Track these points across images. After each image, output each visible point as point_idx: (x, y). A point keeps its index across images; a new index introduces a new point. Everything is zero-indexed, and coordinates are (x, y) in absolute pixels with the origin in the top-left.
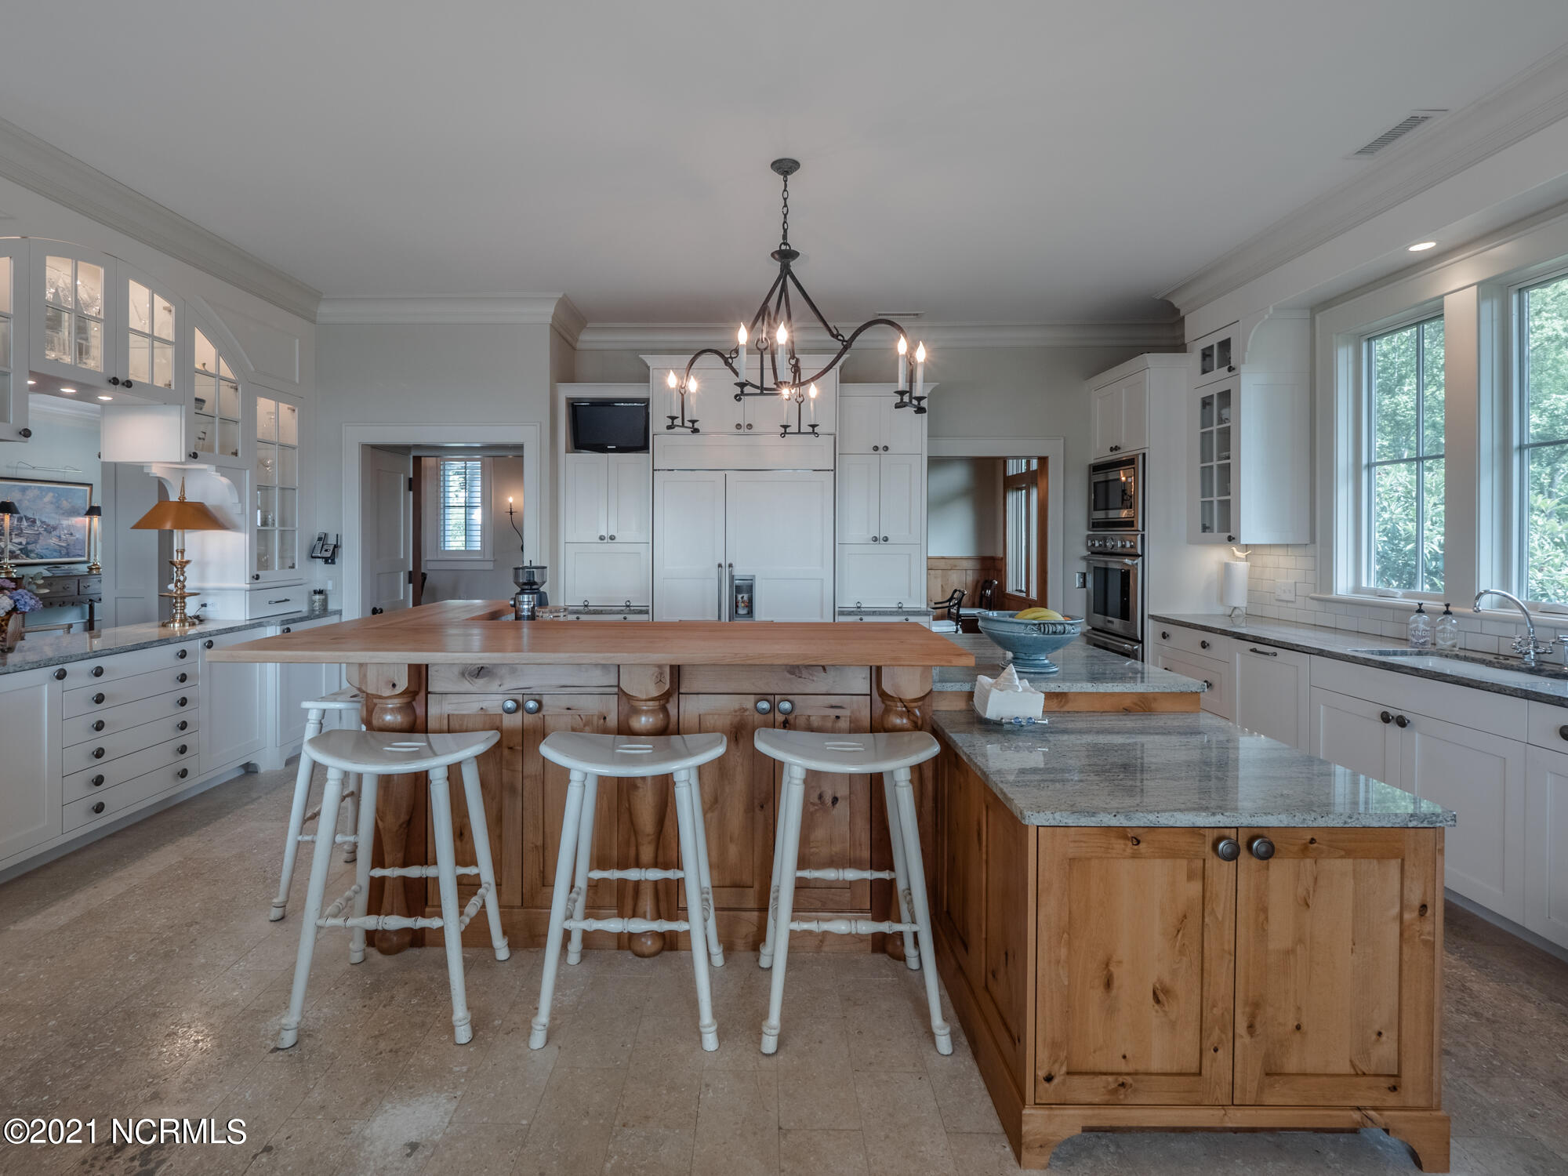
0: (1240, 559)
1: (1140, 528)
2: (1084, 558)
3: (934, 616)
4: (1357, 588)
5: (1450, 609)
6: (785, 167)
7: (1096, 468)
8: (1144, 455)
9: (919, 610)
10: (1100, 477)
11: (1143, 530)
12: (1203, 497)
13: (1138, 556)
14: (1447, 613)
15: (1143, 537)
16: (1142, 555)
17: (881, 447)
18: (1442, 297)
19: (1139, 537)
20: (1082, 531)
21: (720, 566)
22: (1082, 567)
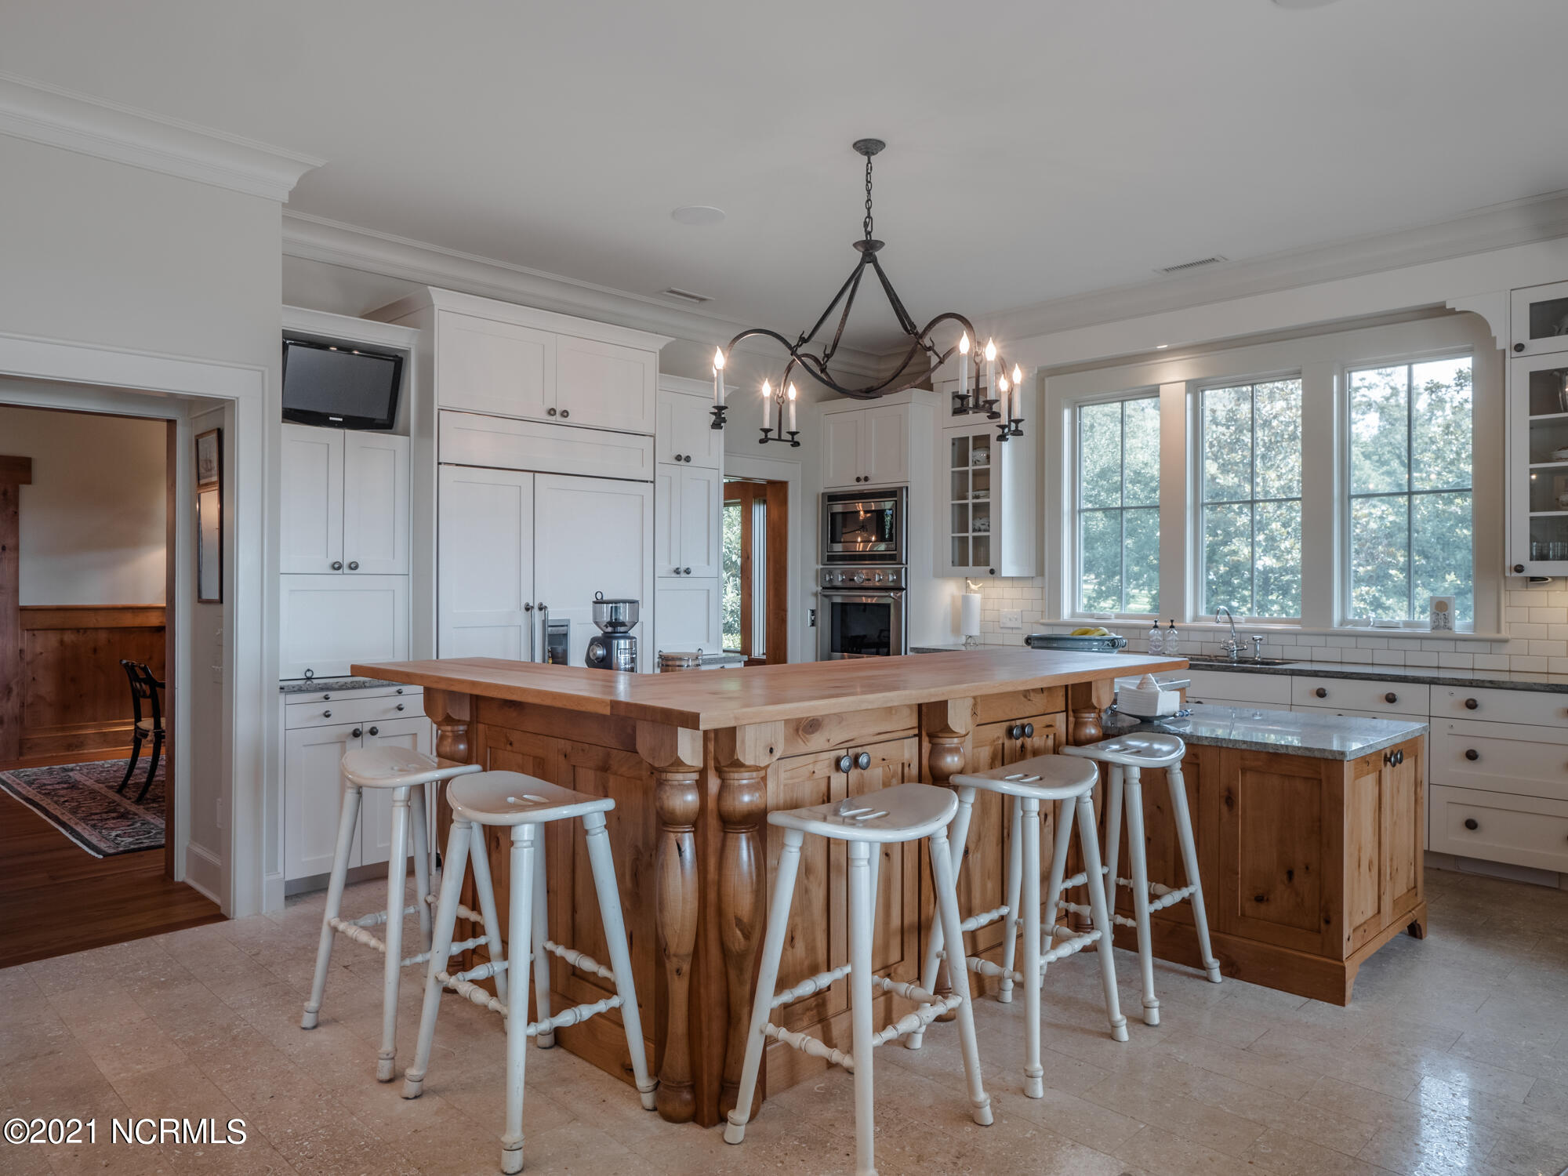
0: (975, 592)
1: (904, 562)
2: (816, 595)
3: (745, 662)
4: (1073, 614)
5: (1174, 624)
6: (869, 147)
7: (832, 498)
8: (907, 488)
9: (716, 656)
10: (838, 508)
11: (907, 563)
12: (953, 532)
13: (903, 589)
14: (1172, 627)
15: (906, 569)
16: (906, 589)
17: (683, 456)
18: (1159, 385)
19: (903, 570)
20: (814, 566)
21: (528, 608)
22: (812, 603)
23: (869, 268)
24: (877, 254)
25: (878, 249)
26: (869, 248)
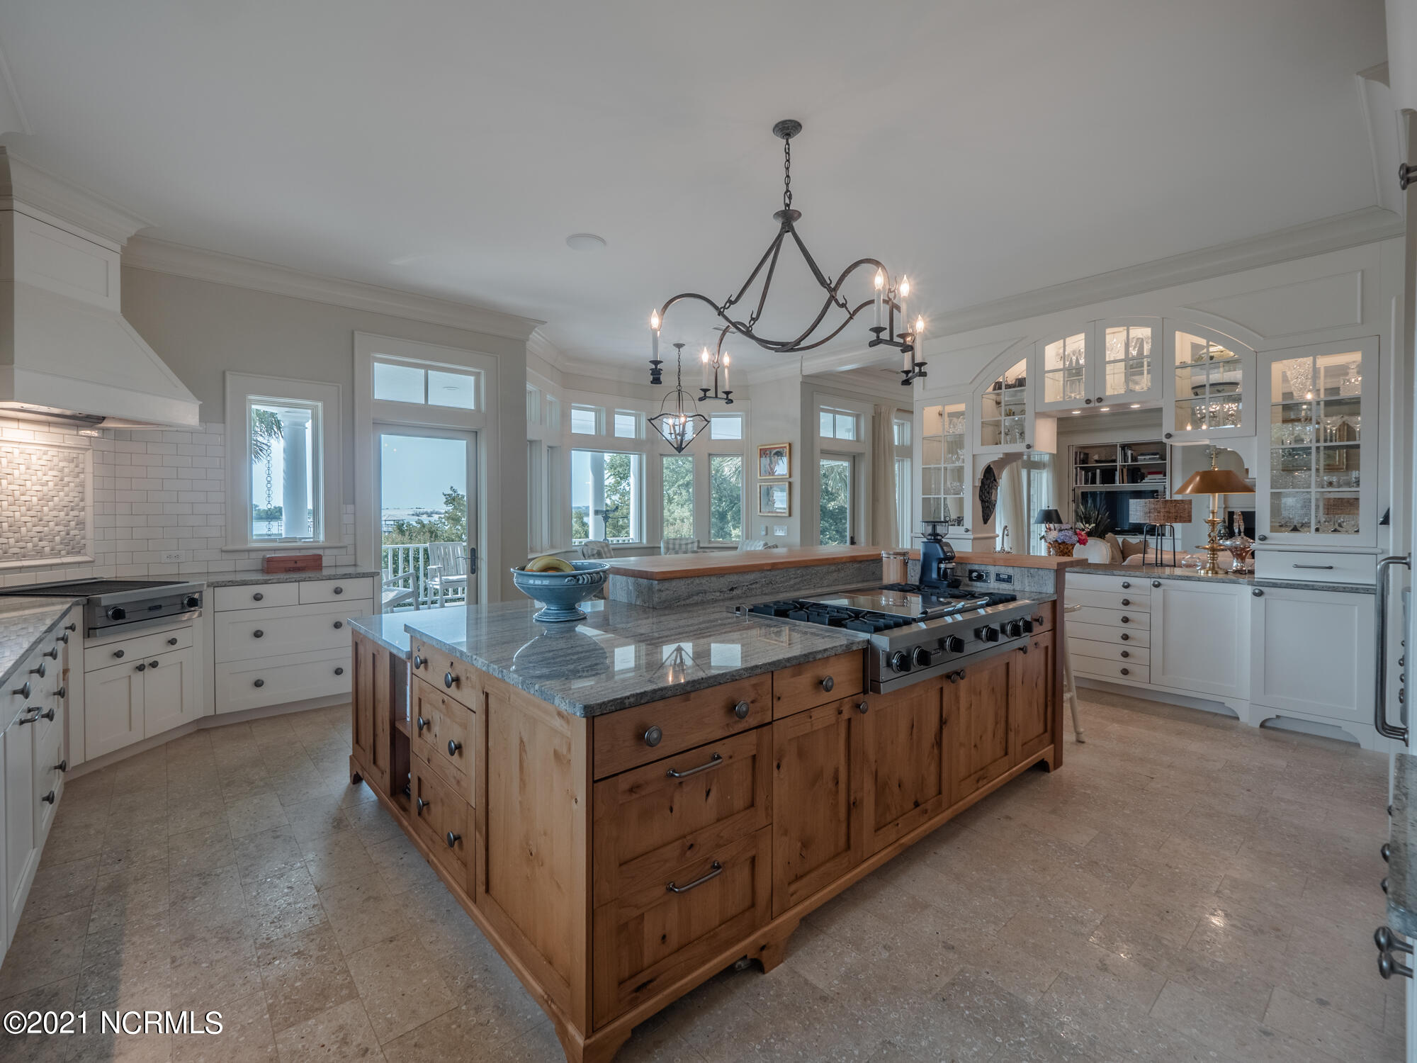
6: (788, 129)
23: (788, 237)
24: (794, 224)
25: (796, 219)
26: (788, 218)
